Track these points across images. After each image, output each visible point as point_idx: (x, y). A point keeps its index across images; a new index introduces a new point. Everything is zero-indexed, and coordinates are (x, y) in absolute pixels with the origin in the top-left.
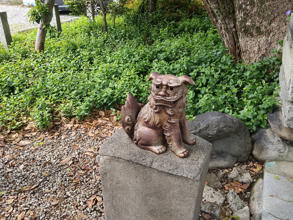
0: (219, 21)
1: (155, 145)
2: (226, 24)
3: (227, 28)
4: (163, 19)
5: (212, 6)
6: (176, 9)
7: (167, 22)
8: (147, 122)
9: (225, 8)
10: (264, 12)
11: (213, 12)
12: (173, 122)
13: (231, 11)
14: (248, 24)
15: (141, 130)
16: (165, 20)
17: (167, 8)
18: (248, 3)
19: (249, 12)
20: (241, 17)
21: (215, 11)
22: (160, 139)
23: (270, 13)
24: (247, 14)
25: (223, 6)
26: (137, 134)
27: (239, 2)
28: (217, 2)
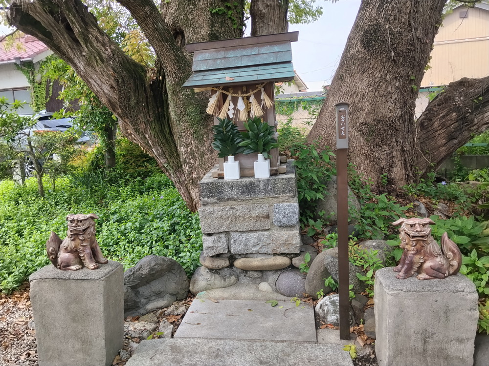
0: (172, 175)
1: (74, 265)
2: (178, 177)
3: (180, 181)
4: (125, 176)
5: (161, 161)
6: (143, 162)
7: (130, 179)
8: (66, 249)
9: (173, 162)
10: (204, 164)
11: (164, 166)
12: (84, 245)
13: (179, 165)
14: (194, 176)
15: (63, 256)
16: (127, 177)
17: (131, 162)
18: (191, 157)
19: (193, 166)
20: (187, 170)
21: (165, 165)
22: (77, 260)
23: (210, 165)
24: (192, 167)
25: (172, 160)
26: (59, 260)
27: (183, 157)
28: (166, 157)
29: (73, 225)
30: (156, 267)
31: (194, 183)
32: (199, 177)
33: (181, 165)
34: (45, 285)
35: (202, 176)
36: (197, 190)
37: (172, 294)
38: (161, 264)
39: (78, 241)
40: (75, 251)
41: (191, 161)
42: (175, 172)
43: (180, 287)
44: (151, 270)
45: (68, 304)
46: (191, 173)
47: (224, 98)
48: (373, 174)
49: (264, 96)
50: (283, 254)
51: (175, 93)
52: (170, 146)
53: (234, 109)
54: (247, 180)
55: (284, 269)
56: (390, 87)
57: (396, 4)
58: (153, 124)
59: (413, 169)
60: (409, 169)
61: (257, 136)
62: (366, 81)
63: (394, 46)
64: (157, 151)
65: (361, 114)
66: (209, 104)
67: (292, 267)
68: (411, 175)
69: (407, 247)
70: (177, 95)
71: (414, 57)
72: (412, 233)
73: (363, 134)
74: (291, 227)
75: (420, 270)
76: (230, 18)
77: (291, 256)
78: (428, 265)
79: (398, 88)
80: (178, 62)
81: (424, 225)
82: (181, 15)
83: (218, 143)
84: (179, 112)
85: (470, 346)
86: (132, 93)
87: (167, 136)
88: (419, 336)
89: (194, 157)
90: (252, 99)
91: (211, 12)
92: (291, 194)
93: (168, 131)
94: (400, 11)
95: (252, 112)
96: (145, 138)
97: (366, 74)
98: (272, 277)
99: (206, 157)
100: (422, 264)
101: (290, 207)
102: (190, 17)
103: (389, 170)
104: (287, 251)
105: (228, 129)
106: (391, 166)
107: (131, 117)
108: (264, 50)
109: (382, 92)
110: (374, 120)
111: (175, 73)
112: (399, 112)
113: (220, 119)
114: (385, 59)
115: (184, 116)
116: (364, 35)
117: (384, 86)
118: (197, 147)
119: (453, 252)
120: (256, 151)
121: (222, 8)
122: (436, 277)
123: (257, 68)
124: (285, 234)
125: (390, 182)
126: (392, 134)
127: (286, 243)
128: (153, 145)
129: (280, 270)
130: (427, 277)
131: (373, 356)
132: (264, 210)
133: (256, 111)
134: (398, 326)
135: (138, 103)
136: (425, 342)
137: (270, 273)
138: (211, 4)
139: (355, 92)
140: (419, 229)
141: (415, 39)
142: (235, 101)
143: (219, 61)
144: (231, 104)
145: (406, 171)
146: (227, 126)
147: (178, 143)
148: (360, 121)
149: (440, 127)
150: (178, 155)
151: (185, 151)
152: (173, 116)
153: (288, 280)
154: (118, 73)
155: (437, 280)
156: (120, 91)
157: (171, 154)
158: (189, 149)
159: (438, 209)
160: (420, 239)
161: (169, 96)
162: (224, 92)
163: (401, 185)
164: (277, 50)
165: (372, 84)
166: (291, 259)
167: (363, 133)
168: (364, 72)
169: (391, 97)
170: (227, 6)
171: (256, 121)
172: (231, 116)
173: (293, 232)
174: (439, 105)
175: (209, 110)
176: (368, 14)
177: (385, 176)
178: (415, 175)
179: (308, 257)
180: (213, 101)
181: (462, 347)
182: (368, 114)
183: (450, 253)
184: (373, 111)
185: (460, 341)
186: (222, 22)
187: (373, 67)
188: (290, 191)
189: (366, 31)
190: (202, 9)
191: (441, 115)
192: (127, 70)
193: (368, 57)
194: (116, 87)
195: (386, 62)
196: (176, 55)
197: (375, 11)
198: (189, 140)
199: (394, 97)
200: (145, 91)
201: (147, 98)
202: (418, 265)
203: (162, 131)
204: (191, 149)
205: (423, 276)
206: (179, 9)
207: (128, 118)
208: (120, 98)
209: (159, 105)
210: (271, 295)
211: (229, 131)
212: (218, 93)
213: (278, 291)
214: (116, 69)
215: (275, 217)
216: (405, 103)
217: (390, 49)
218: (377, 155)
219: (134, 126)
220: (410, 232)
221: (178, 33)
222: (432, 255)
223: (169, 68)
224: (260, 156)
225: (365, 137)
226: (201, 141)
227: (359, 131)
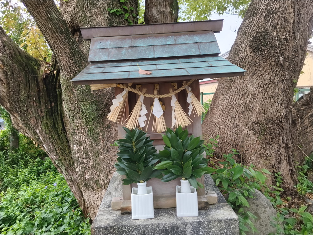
5: (52, 157)
9: (65, 160)
13: (72, 163)
14: (87, 177)
18: (84, 156)
19: (86, 166)
20: (80, 170)
21: (57, 162)
24: (85, 168)
25: (63, 158)
27: (75, 156)
28: (57, 154)
31: (87, 185)
32: (92, 179)
35: (96, 177)
36: (89, 193)
41: (85, 161)
42: (66, 170)
46: (84, 174)
49: (191, 98)
51: (69, 88)
52: (62, 143)
54: (165, 221)
56: (277, 89)
57: (282, 14)
58: (45, 119)
60: (293, 165)
62: (256, 83)
63: (282, 52)
64: (48, 147)
65: (252, 113)
66: (112, 108)
68: (294, 170)
70: (71, 90)
73: (256, 133)
76: (127, 20)
79: (283, 90)
80: (74, 56)
82: (79, 12)
84: (73, 108)
86: (22, 87)
87: (60, 132)
89: (88, 157)
91: (109, 12)
93: (61, 127)
94: (285, 21)
96: (36, 133)
97: (256, 76)
99: (101, 157)
102: (88, 14)
103: (278, 167)
107: (21, 111)
109: (270, 93)
110: (265, 120)
111: (69, 67)
112: (284, 112)
113: (126, 130)
114: (273, 63)
115: (78, 113)
116: (252, 41)
117: (272, 88)
118: (91, 146)
120: (178, 176)
121: (120, 10)
123: (177, 61)
128: (45, 141)
133: (180, 119)
135: (28, 97)
138: (109, 5)
139: (246, 93)
141: (299, 46)
143: (124, 51)
144: (144, 107)
145: (290, 167)
146: (138, 140)
147: (71, 139)
148: (252, 120)
150: (70, 152)
151: (78, 150)
152: (66, 112)
154: (7, 65)
156: (8, 84)
157: (63, 151)
158: (82, 148)
161: (63, 90)
162: (133, 90)
164: (198, 41)
165: (262, 85)
168: (254, 74)
169: (278, 99)
170: (124, 9)
171: (182, 133)
172: (142, 125)
174: (305, 105)
176: (255, 22)
180: (118, 103)
182: (259, 113)
184: (264, 111)
187: (262, 70)
189: (255, 37)
191: (309, 114)
192: (20, 64)
193: (258, 61)
194: (4, 80)
195: (274, 66)
196: (71, 48)
197: (262, 20)
198: (83, 138)
199: (280, 98)
200: (38, 85)
201: (39, 92)
203: (54, 127)
204: (85, 148)
206: (77, 7)
207: (17, 112)
208: (8, 92)
209: (52, 100)
211: (140, 148)
212: (125, 92)
214: (5, 61)
216: (288, 104)
217: (279, 54)
218: (269, 153)
219: (24, 121)
221: (76, 30)
223: (64, 62)
224: (185, 183)
225: (258, 135)
226: (96, 139)
227: (252, 130)
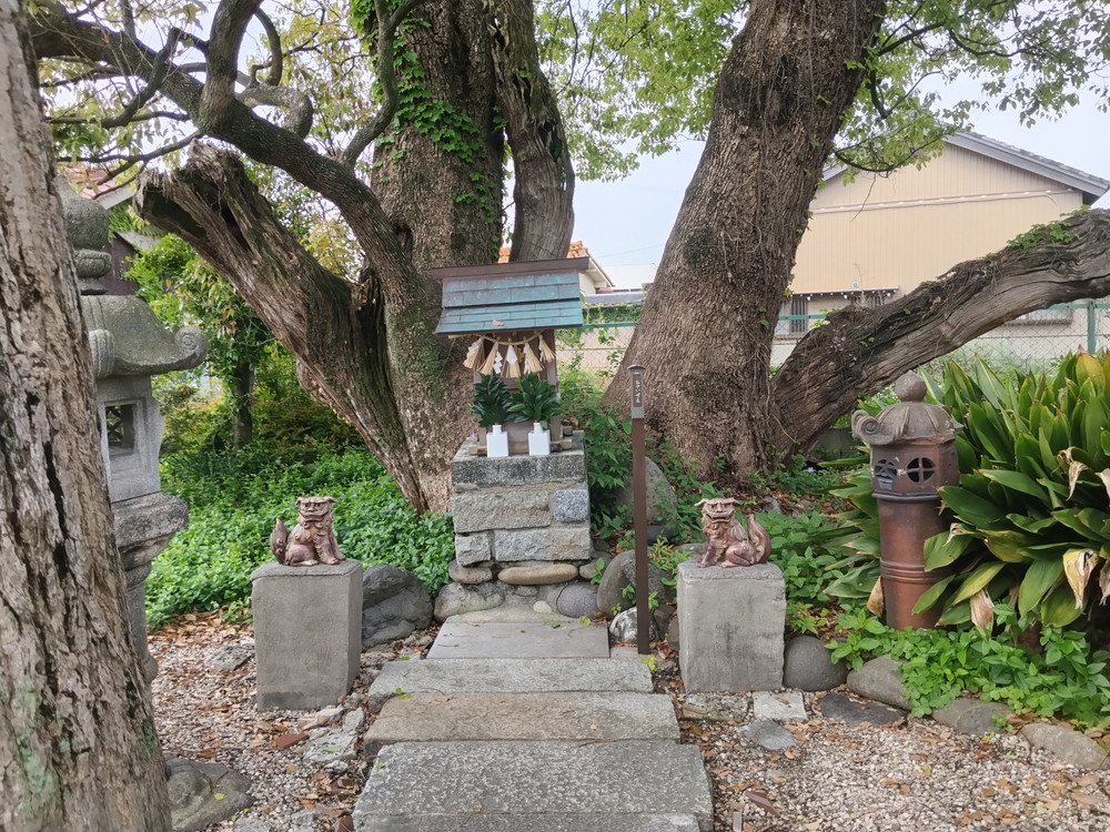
0: (386, 454)
1: (308, 559)
2: (397, 458)
3: (400, 465)
5: (370, 432)
6: (302, 435)
8: (298, 540)
9: (391, 434)
10: (444, 437)
11: (373, 440)
12: (322, 534)
13: (402, 439)
14: (426, 455)
15: (293, 549)
16: (278, 462)
18: (422, 426)
19: (425, 439)
20: (416, 446)
21: (377, 439)
22: (312, 554)
24: (423, 442)
25: (388, 431)
26: (288, 555)
27: (408, 426)
28: (378, 426)
29: (311, 509)
30: (390, 579)
31: (427, 467)
32: (434, 458)
33: (405, 439)
34: (273, 584)
35: (440, 455)
36: (430, 478)
37: (409, 621)
38: (396, 576)
39: (314, 530)
40: (310, 543)
41: (423, 432)
42: (392, 451)
43: (420, 611)
44: (383, 583)
45: (303, 608)
46: (421, 451)
47: (487, 348)
48: (703, 455)
49: (542, 346)
50: (567, 561)
51: (399, 327)
52: (386, 408)
53: (502, 362)
54: (518, 458)
55: (568, 582)
56: (728, 323)
57: (735, 201)
58: (360, 373)
59: (768, 449)
60: (761, 449)
61: (533, 398)
62: (691, 313)
63: (731, 264)
64: (363, 416)
65: (684, 363)
66: (468, 355)
67: (580, 579)
68: (763, 457)
69: (709, 531)
70: (403, 330)
71: (763, 279)
72: (713, 514)
73: (688, 394)
74: (579, 522)
75: (723, 558)
76: (483, 208)
77: (578, 563)
78: (731, 550)
79: (739, 324)
80: (407, 281)
81: (726, 505)
82: (407, 204)
83: (480, 408)
84: (406, 355)
85: (779, 643)
86: (329, 325)
87: (382, 392)
88: (722, 631)
89: (427, 426)
90: (527, 349)
91: (454, 201)
92: (579, 477)
93: (383, 384)
94: (740, 212)
95: (526, 367)
96: (345, 394)
97: (691, 303)
98: (552, 593)
99: (447, 425)
100: (725, 549)
101: (576, 496)
102: (422, 207)
103: (729, 450)
104: (573, 557)
105: (494, 389)
106: (732, 443)
107: (325, 361)
108: (542, 280)
109: (716, 330)
110: (705, 373)
111: (401, 297)
112: (742, 361)
113: (482, 375)
114: (718, 282)
115: (413, 363)
116: (688, 244)
117: (719, 322)
118: (432, 410)
119: (759, 536)
120: (531, 419)
121: (471, 194)
122: (740, 565)
123: (532, 307)
124: (570, 532)
125: (730, 467)
126: (732, 394)
127: (572, 545)
128: (358, 406)
129: (563, 583)
130: (731, 564)
131: (676, 669)
132: (542, 499)
133: (532, 365)
134: (698, 620)
135: (338, 339)
136: (729, 638)
137: (549, 588)
138: (454, 188)
139: (676, 330)
140: (719, 509)
141: (763, 253)
142: (503, 351)
143: (479, 294)
144: (498, 354)
145: (756, 452)
146: (493, 385)
147: (400, 403)
148: (684, 373)
149: (810, 384)
150: (400, 423)
151: (413, 417)
152: (394, 361)
153: (575, 595)
154: (309, 294)
155: (741, 568)
156: (310, 321)
157: (387, 422)
158: (419, 413)
159: (798, 508)
160: (722, 521)
161: (389, 331)
162: (488, 339)
163: (747, 471)
164: (560, 282)
165: (701, 318)
166: (578, 568)
167: (688, 392)
168: (688, 300)
169: (729, 338)
170: (478, 191)
171: (532, 378)
172: (498, 371)
173: (582, 529)
174: (809, 348)
175: (468, 363)
176: (694, 213)
177: (722, 458)
178: (771, 458)
179: (600, 563)
180: (473, 350)
181: (770, 643)
182: (695, 363)
183: (757, 538)
184: (703, 359)
185: (768, 636)
186: (471, 214)
187: (701, 294)
188: (577, 473)
189: (692, 239)
190: (440, 195)
191: (812, 365)
192: (323, 289)
193: (695, 278)
194: (305, 316)
195: (721, 285)
196: (404, 271)
197: (704, 209)
198: (419, 400)
199: (734, 338)
200: (350, 321)
201: (352, 331)
202: (721, 552)
203: (373, 384)
204: (423, 413)
205: (727, 563)
206: (404, 194)
207: (318, 362)
208: (310, 333)
209: (369, 343)
210: (551, 617)
211: (495, 392)
212: (480, 340)
213: (560, 612)
214: (305, 287)
215: (556, 509)
216: (752, 347)
217: (726, 267)
218: (709, 426)
219: (327, 376)
220: (710, 513)
221: (402, 229)
222: (736, 540)
223: (392, 288)
224: (537, 426)
225: (692, 397)
226: (439, 401)
227: (683, 388)
